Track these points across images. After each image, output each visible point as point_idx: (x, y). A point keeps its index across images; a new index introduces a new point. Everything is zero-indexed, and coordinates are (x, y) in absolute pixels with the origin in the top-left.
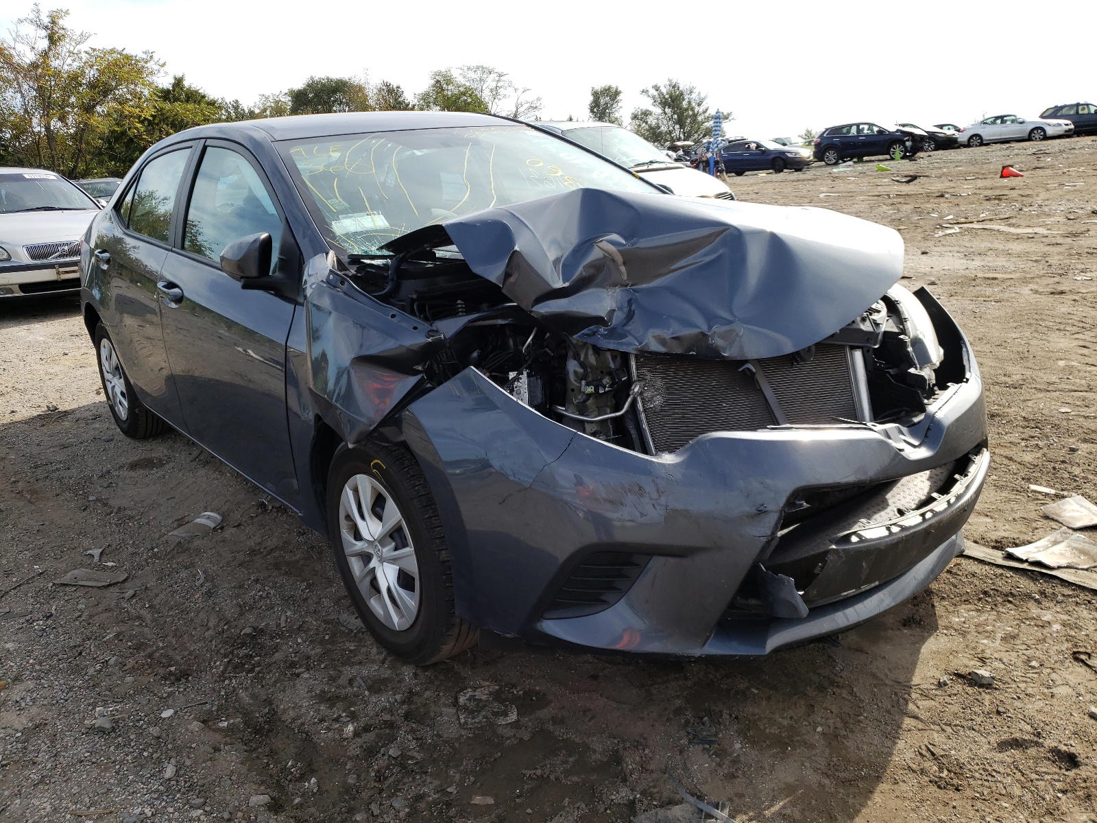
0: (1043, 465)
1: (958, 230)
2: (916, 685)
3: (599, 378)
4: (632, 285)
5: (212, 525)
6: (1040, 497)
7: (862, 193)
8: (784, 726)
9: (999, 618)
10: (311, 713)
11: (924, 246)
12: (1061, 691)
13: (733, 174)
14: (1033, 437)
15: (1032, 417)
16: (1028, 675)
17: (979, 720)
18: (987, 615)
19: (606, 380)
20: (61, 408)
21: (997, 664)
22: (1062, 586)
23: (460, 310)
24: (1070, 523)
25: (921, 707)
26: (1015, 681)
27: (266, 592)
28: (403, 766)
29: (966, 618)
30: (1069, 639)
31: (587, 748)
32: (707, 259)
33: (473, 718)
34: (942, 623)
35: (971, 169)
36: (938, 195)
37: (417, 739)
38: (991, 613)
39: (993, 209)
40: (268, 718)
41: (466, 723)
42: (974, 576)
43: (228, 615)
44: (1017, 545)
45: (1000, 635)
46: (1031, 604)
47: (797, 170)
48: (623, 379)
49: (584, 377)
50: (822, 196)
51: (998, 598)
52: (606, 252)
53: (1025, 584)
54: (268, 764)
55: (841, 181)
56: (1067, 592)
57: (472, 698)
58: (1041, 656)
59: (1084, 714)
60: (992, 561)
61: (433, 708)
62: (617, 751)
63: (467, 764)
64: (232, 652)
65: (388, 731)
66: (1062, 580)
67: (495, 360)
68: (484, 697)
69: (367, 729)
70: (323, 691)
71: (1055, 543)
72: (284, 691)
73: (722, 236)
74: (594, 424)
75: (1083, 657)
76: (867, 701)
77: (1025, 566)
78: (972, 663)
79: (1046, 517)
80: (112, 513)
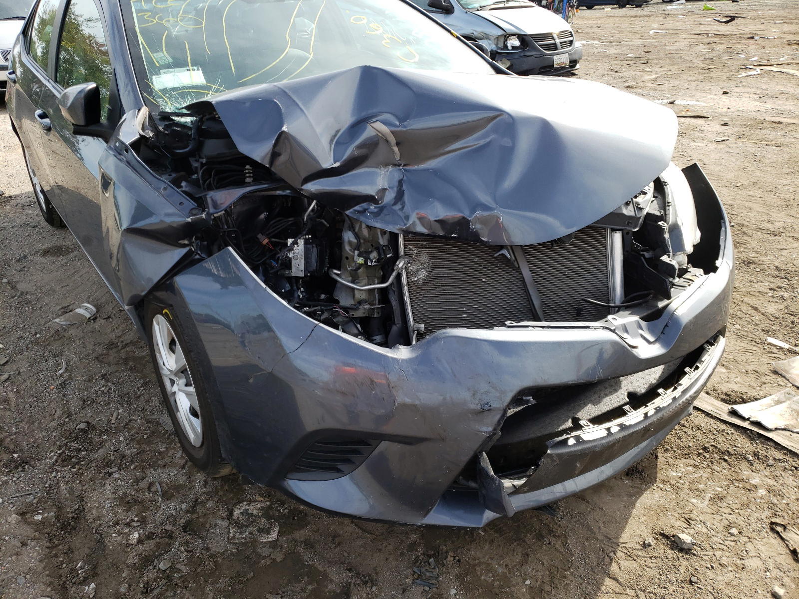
0: (783, 318)
1: (759, 72)
2: (623, 543)
3: (370, 250)
4: (405, 165)
5: (88, 316)
6: (775, 350)
7: (686, 31)
8: (498, 575)
9: (711, 478)
10: (110, 514)
11: (726, 86)
12: (753, 563)
13: (585, 8)
14: (780, 288)
15: (783, 267)
16: (727, 543)
17: (672, 588)
18: (702, 472)
19: (374, 255)
20: (8, 194)
21: (700, 528)
22: (775, 448)
23: (247, 175)
24: (795, 380)
25: (622, 569)
26: (713, 548)
27: (108, 388)
28: (169, 578)
29: (682, 472)
30: (771, 506)
31: (326, 576)
32: (482, 142)
33: (241, 533)
34: (660, 475)
35: (782, 13)
36: (749, 36)
37: (188, 551)
38: (707, 470)
39: (792, 53)
40: (77, 514)
41: (234, 537)
42: (699, 429)
43: (72, 407)
44: (744, 401)
45: (709, 495)
46: (744, 465)
47: (637, 7)
48: (388, 256)
49: (357, 247)
50: (652, 32)
51: (716, 455)
52: (379, 132)
53: (743, 444)
54: (62, 562)
55: (671, 19)
56: (779, 455)
57: (245, 513)
58: (742, 523)
59: (768, 592)
60: (718, 416)
61: (211, 519)
62: (350, 584)
63: (223, 582)
64: (66, 445)
65: (166, 540)
66: (776, 444)
67: (275, 226)
68: (255, 512)
69: (150, 537)
70: (125, 494)
71: (778, 402)
72: (94, 490)
73: (495, 121)
74: (361, 292)
75: (779, 529)
76: (577, 555)
77: (746, 425)
78: (679, 523)
79: (776, 372)
80: (15, 296)
